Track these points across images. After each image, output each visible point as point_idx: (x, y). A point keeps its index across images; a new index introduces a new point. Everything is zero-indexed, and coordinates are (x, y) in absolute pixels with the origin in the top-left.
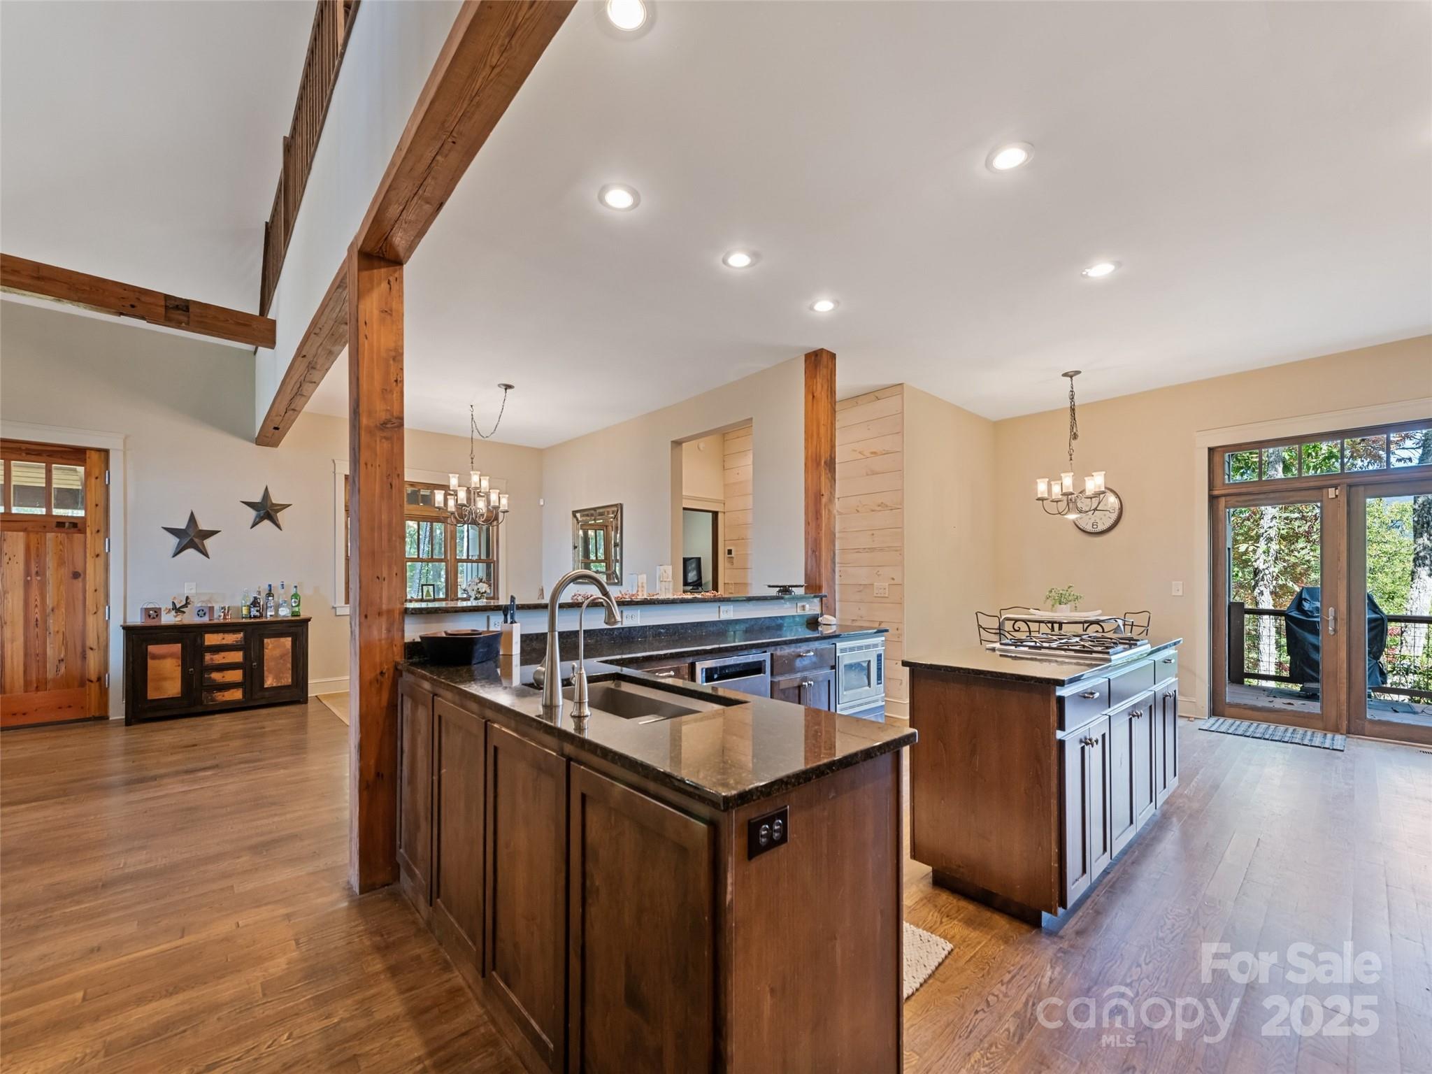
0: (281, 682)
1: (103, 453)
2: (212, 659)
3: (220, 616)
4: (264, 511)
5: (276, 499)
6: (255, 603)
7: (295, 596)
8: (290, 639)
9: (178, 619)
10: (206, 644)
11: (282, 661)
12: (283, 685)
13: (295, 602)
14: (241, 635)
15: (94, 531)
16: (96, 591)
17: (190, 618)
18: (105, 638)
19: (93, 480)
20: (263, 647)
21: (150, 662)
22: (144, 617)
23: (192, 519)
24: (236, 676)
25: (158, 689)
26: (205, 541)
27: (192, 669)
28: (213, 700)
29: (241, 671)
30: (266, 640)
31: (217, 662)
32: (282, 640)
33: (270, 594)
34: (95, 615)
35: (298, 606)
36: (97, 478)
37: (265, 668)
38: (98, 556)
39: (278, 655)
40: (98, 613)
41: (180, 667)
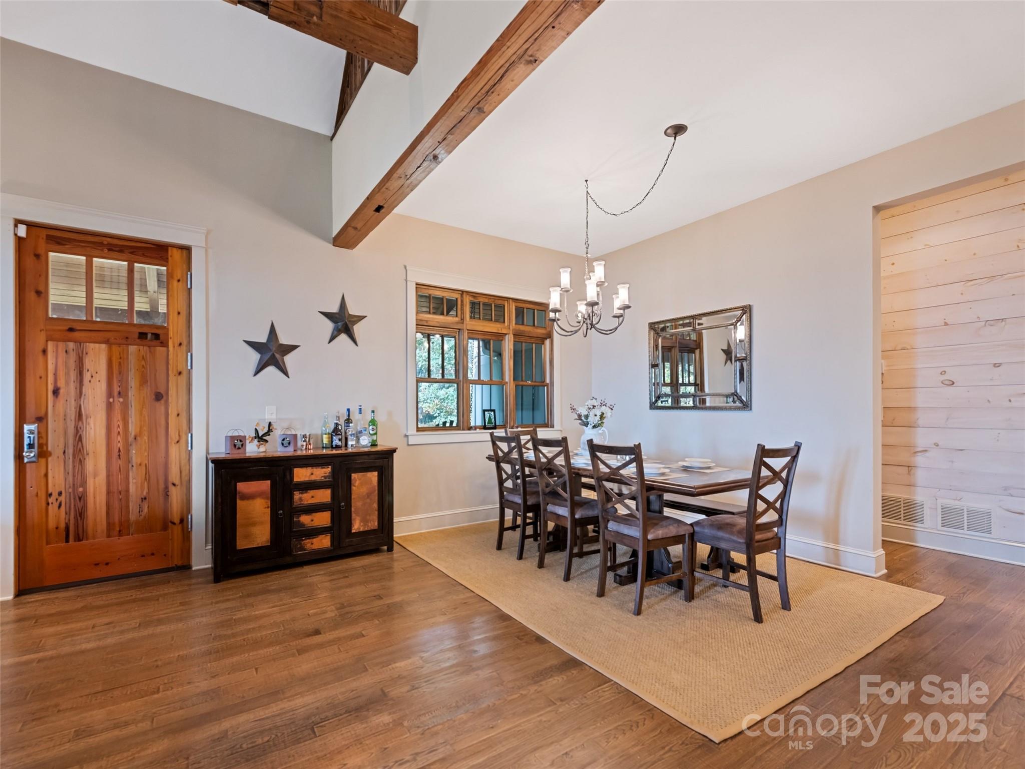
0: (368, 526)
1: (185, 252)
2: (301, 499)
3: (302, 446)
4: (343, 323)
5: (353, 310)
6: (336, 431)
7: (373, 422)
8: (376, 474)
9: (262, 449)
10: (295, 480)
11: (368, 501)
12: (369, 529)
13: (373, 429)
14: (328, 470)
15: (177, 344)
16: (178, 415)
17: (274, 448)
18: (187, 471)
19: (175, 283)
20: (351, 484)
21: (239, 502)
22: (228, 447)
23: (273, 331)
24: (323, 519)
25: (247, 536)
26: (285, 358)
27: (281, 512)
28: (302, 549)
29: (330, 512)
30: (353, 475)
31: (306, 503)
32: (369, 474)
33: (348, 421)
34: (178, 444)
35: (376, 434)
36: (179, 281)
37: (353, 509)
38: (180, 373)
39: (365, 494)
40: (181, 441)
41: (269, 509)
